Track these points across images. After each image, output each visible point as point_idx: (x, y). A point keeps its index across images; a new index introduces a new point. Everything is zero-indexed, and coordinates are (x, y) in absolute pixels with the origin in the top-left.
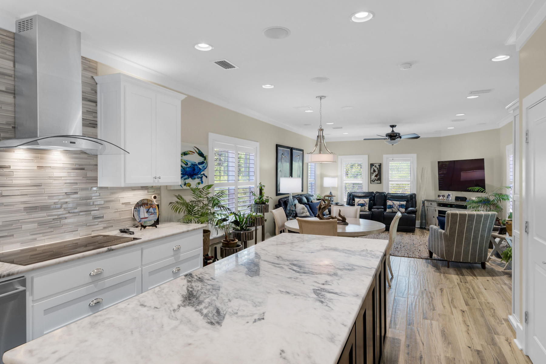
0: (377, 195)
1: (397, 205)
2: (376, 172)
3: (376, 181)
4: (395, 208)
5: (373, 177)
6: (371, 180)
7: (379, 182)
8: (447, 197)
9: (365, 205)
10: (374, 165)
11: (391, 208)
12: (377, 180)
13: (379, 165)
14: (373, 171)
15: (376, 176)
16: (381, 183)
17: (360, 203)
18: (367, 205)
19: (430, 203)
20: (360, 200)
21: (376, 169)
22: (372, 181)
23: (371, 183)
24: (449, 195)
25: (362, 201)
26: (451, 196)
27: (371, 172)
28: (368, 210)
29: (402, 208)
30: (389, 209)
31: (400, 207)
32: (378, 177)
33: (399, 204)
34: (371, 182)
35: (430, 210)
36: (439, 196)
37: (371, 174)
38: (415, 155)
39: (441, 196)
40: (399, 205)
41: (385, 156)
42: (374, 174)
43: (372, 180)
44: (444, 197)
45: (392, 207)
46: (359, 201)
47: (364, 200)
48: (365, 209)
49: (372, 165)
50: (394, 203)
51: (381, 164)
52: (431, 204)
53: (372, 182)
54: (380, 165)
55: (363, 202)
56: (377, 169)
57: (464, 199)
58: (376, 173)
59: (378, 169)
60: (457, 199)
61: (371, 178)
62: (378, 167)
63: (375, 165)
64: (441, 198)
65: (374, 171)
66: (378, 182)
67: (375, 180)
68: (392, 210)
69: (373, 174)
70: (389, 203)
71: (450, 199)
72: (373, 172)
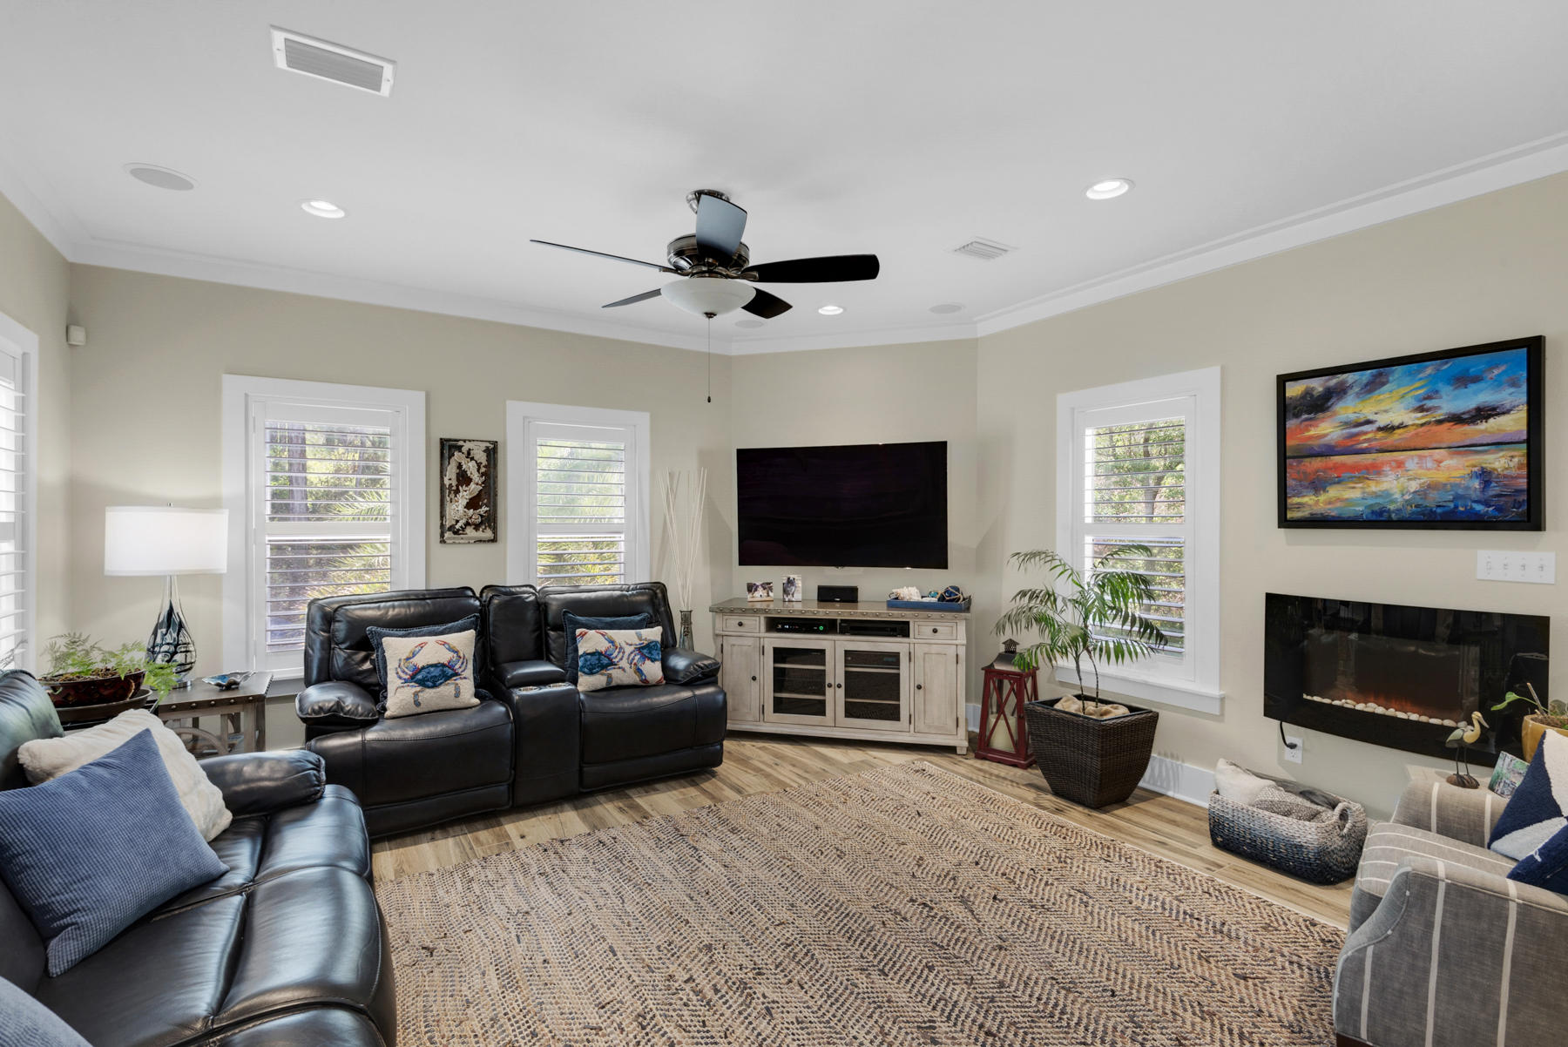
0: (496, 601)
1: (628, 649)
2: (472, 486)
3: (470, 531)
4: (624, 664)
5: (457, 508)
6: (442, 526)
7: (488, 534)
8: (785, 592)
9: (457, 674)
10: (459, 448)
11: (604, 667)
12: (477, 527)
13: (487, 450)
14: (458, 479)
15: (473, 504)
16: (494, 540)
17: (420, 661)
18: (469, 672)
19: (734, 620)
20: (421, 646)
21: (470, 468)
22: (451, 528)
23: (443, 541)
24: (790, 582)
25: (432, 649)
26: (799, 583)
27: (447, 482)
28: (477, 701)
29: (653, 660)
30: (591, 673)
31: (644, 657)
32: (484, 509)
33: (637, 642)
34: (442, 535)
35: (735, 648)
36: (751, 588)
37: (445, 494)
38: (643, 419)
39: (760, 589)
40: (640, 649)
41: (516, 410)
42: (466, 494)
43: (448, 525)
44: (771, 589)
45: (605, 661)
46: (414, 655)
47: (444, 643)
48: (457, 695)
49: (448, 447)
50: (612, 642)
51: (495, 443)
52: (740, 624)
53: (448, 535)
54: (492, 452)
55: (444, 656)
56: (479, 465)
57: (849, 595)
58: (474, 488)
59: (483, 470)
60: (827, 594)
61: (442, 516)
62: (482, 458)
63: (464, 449)
64: (760, 593)
65: (463, 479)
66: (480, 534)
67: (467, 524)
68: (609, 677)
69: (457, 492)
70: (591, 641)
71: (798, 596)
72: (454, 483)
